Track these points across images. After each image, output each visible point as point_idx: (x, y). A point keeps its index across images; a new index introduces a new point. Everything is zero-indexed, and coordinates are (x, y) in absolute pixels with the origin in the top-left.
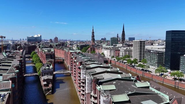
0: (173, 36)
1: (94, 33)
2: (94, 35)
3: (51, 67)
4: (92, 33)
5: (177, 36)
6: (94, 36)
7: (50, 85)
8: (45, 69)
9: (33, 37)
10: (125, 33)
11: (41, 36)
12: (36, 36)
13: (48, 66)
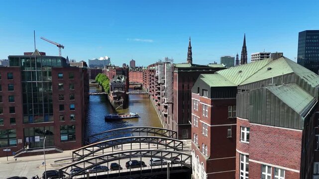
0: (308, 39)
1: (191, 48)
2: (191, 51)
3: (123, 79)
4: (189, 48)
5: (315, 39)
6: (191, 54)
7: (122, 100)
8: (115, 82)
9: (97, 60)
10: (247, 50)
11: (109, 59)
12: (101, 59)
13: (119, 78)
